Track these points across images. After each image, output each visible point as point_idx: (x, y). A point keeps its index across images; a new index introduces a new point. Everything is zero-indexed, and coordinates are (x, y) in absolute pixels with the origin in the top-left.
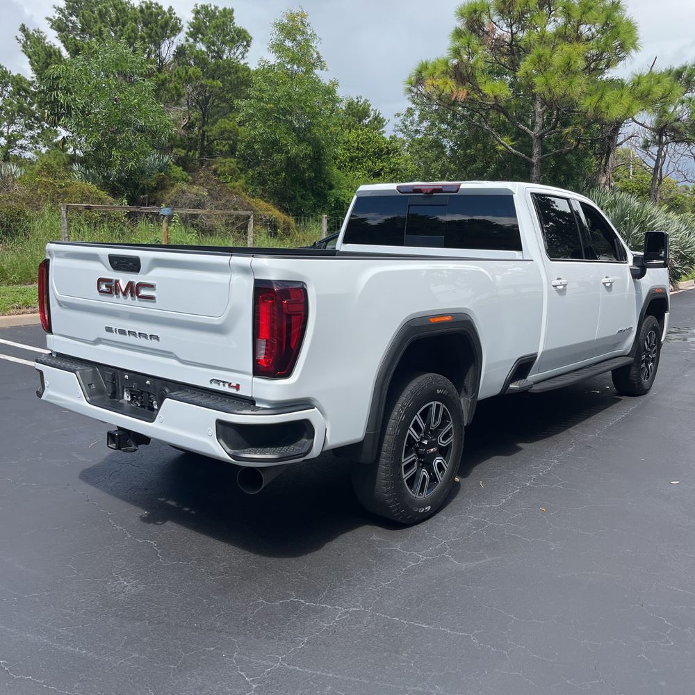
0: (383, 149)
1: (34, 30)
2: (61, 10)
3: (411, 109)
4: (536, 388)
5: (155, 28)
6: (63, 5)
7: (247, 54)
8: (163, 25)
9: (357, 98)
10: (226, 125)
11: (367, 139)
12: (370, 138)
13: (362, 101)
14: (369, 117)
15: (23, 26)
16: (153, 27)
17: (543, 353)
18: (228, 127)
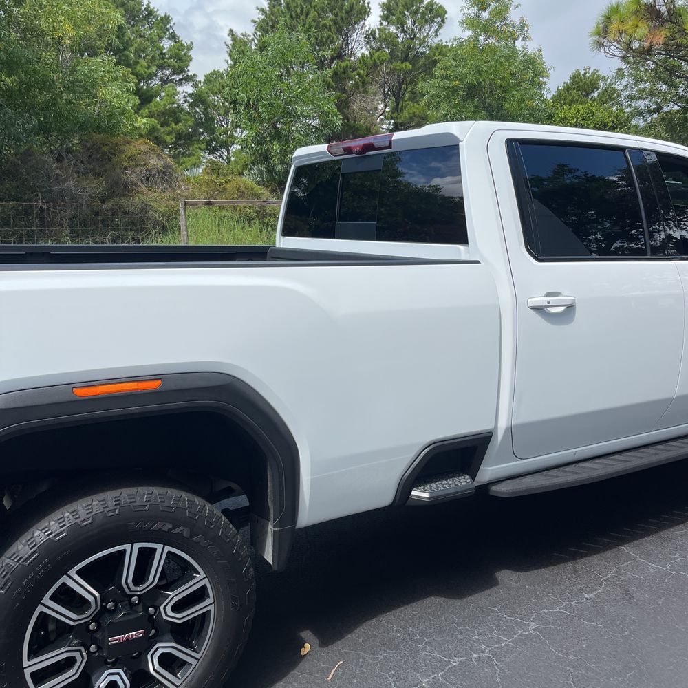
0: (607, 123)
1: (242, 34)
2: (263, 10)
3: (622, 69)
4: (503, 489)
5: (340, 14)
6: (266, 5)
7: (441, 31)
8: (348, 9)
9: (585, 69)
10: (415, 110)
11: (588, 113)
12: (592, 112)
13: (590, 72)
14: (598, 89)
15: (231, 30)
16: (337, 13)
17: (510, 430)
18: (417, 112)
